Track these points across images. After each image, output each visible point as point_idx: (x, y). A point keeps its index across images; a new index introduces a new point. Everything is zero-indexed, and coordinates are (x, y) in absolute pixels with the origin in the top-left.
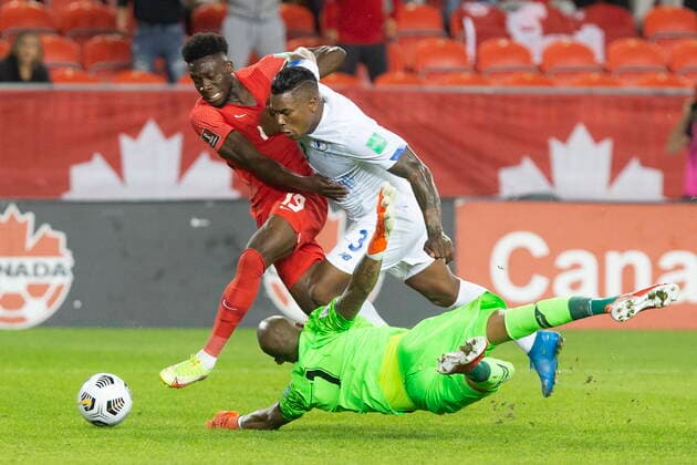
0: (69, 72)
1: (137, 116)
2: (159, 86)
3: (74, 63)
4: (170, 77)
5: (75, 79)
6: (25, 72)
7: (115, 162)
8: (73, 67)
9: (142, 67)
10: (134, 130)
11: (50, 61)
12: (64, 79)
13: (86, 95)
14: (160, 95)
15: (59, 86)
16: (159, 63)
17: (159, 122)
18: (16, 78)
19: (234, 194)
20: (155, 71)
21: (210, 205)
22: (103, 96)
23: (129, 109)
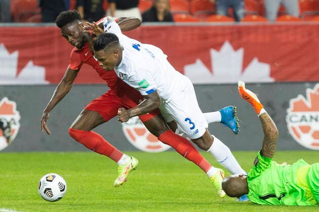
0: (184, 16)
1: (219, 39)
2: (230, 23)
3: (185, 11)
4: (236, 18)
5: (187, 20)
6: (161, 17)
7: (208, 63)
8: (185, 13)
9: (221, 13)
10: (218, 47)
11: (173, 10)
12: (181, 20)
13: (192, 28)
14: (231, 28)
15: (177, 24)
16: (230, 10)
17: (231, 42)
18: (156, 19)
19: (271, 80)
20: (228, 15)
21: (259, 86)
22: (201, 28)
23: (216, 35)
